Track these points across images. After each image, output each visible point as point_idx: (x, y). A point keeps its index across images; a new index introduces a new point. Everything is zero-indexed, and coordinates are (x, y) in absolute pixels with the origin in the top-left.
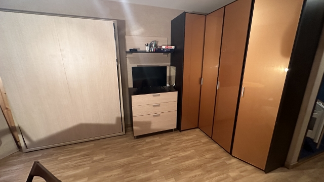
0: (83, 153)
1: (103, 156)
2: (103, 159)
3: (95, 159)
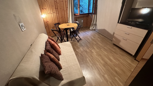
0: (99, 37)
1: (100, 40)
2: (98, 40)
3: (98, 39)
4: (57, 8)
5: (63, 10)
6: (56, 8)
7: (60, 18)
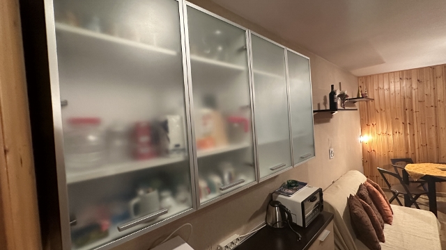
4: (409, 124)
7: (416, 147)
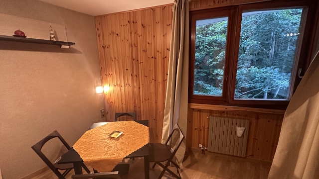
4: (135, 76)
5: (153, 81)
6: (135, 74)
7: (141, 101)
